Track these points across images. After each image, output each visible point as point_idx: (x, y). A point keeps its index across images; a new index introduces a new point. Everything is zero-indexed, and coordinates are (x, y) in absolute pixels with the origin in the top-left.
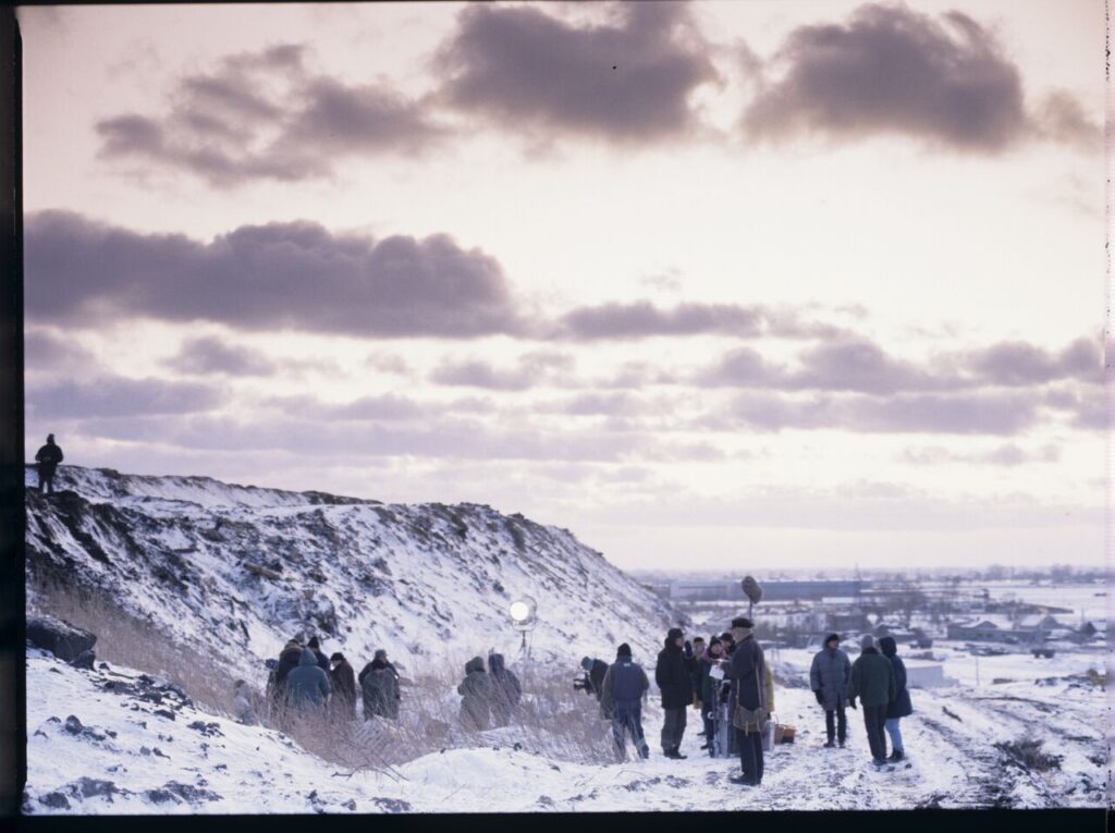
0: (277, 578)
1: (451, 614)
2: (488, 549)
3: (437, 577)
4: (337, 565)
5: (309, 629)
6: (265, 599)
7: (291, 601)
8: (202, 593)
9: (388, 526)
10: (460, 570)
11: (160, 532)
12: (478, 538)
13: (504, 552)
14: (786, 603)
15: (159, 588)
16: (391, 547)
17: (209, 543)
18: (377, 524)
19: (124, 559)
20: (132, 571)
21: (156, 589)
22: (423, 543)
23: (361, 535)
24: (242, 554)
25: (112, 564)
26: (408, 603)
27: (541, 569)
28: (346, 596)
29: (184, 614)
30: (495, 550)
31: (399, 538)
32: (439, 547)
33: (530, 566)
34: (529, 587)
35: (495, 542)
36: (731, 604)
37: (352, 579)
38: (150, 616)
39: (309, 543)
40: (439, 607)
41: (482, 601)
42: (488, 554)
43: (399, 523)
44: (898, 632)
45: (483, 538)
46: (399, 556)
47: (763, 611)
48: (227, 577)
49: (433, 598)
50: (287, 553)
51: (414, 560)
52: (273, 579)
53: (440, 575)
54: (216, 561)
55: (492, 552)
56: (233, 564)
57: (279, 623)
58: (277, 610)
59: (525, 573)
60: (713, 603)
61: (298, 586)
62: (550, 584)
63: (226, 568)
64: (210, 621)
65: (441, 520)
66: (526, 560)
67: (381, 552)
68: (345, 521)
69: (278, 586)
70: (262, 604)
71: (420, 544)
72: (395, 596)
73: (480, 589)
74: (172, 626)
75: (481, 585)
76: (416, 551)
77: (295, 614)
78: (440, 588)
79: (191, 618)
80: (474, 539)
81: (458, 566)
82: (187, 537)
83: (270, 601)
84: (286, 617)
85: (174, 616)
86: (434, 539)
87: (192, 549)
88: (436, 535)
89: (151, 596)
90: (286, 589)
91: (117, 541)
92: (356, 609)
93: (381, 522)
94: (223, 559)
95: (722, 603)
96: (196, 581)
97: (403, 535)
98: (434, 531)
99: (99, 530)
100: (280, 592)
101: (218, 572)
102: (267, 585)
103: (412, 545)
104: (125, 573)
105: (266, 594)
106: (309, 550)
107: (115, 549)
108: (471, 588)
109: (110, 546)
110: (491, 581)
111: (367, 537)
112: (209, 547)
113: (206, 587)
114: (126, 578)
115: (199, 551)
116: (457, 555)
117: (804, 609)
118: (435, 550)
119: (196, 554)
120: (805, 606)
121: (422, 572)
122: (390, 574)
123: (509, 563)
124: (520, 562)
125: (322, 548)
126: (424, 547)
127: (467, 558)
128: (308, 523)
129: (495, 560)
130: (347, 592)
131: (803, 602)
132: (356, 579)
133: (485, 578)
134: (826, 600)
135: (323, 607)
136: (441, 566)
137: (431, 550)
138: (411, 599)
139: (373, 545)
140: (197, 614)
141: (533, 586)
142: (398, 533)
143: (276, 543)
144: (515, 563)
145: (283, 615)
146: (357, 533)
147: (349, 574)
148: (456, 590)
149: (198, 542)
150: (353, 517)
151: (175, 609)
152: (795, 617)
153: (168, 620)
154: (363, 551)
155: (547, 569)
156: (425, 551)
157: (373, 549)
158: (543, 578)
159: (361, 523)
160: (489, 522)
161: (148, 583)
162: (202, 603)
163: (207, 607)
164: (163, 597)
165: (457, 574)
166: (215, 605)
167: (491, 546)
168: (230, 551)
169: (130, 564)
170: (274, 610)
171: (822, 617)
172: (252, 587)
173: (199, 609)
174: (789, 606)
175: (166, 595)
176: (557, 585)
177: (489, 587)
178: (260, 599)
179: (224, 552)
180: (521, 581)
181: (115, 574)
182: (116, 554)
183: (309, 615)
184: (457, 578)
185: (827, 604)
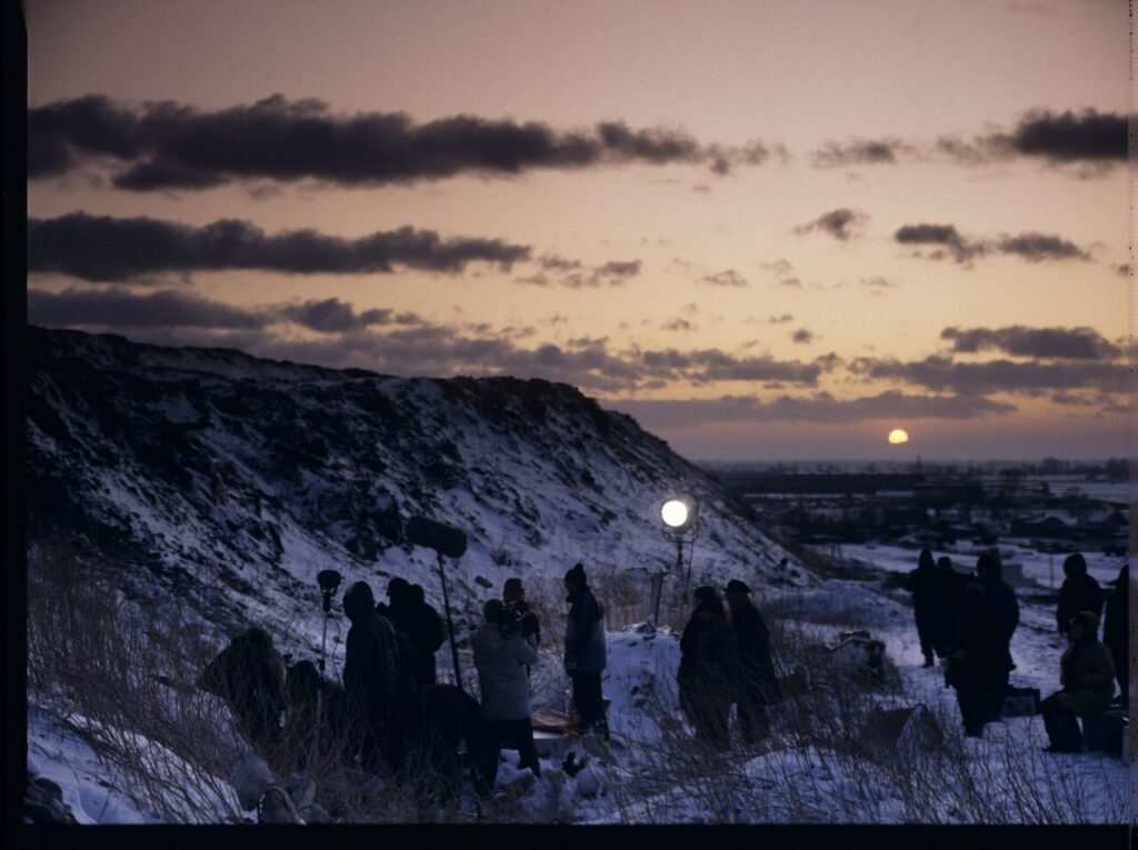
0: (322, 465)
1: (536, 512)
2: (571, 432)
3: (515, 465)
4: (399, 447)
5: (365, 533)
6: (306, 492)
7: (338, 496)
8: (214, 485)
9: (456, 403)
10: (542, 456)
11: (157, 400)
12: (558, 423)
13: (588, 437)
14: (838, 496)
15: (148, 478)
16: (459, 428)
17: (226, 416)
18: (441, 399)
19: (94, 434)
20: (104, 452)
21: (141, 480)
22: (497, 423)
23: (423, 412)
24: (267, 432)
25: (75, 442)
26: (487, 498)
27: (628, 458)
28: (411, 489)
29: (185, 516)
30: (577, 433)
31: (468, 417)
32: (516, 429)
33: (618, 454)
34: (620, 478)
35: (577, 425)
36: (781, 496)
37: (417, 466)
38: (127, 521)
39: (360, 420)
40: (522, 502)
41: (572, 495)
42: (569, 438)
43: (466, 398)
44: (959, 527)
45: (562, 420)
46: (469, 438)
47: (814, 504)
48: (251, 463)
49: (514, 492)
50: (332, 431)
51: (487, 444)
52: (316, 467)
53: (520, 463)
54: (237, 441)
55: (575, 435)
56: (260, 444)
57: (322, 526)
58: (321, 508)
59: (613, 462)
60: (763, 496)
61: (348, 475)
62: (642, 474)
63: (249, 450)
64: (225, 525)
65: (515, 398)
66: (613, 446)
67: (448, 433)
68: (401, 395)
69: (322, 475)
70: (299, 499)
71: (493, 425)
72: (470, 490)
73: (567, 480)
74: (162, 536)
75: (569, 475)
76: (488, 431)
77: (345, 514)
78: (521, 479)
79: (195, 521)
80: (554, 421)
81: (540, 453)
82: (195, 407)
83: (311, 496)
84: (333, 518)
85: (168, 519)
86: (509, 419)
87: (204, 423)
88: (511, 414)
89: (132, 490)
90: (332, 479)
91: (86, 407)
92: (423, 506)
93: (446, 396)
94: (245, 437)
95: (772, 496)
96: (205, 468)
97: (473, 413)
98: (509, 408)
99: (58, 392)
100: (324, 484)
101: (239, 455)
102: (307, 476)
103: (483, 427)
104: (94, 454)
105: (305, 486)
106: (360, 429)
107: (81, 420)
108: (556, 479)
109: (74, 415)
110: (579, 470)
111: (430, 415)
112: (225, 422)
113: (218, 475)
114: (94, 463)
115: (212, 426)
116: (538, 439)
117: (857, 502)
118: (512, 433)
119: (208, 432)
120: (858, 499)
121: (497, 459)
122: (461, 461)
123: (595, 449)
124: (607, 449)
125: (377, 426)
126: (498, 428)
127: (549, 442)
128: (356, 394)
129: (579, 446)
130: (410, 483)
131: (856, 496)
132: (421, 467)
133: (572, 467)
134: (879, 494)
135: (383, 503)
136: (519, 453)
137: (506, 432)
138: (489, 492)
139: (437, 424)
140: (204, 515)
141: (624, 475)
142: (469, 412)
143: (316, 418)
144: (602, 449)
145: (329, 516)
146: (418, 410)
147: (413, 459)
148: (540, 482)
149: (212, 415)
150: (412, 390)
151: (169, 509)
152: (851, 511)
153: (156, 526)
154: (425, 431)
155: (637, 458)
156: (499, 433)
157: (439, 429)
158: (634, 468)
159: (421, 398)
160: (567, 401)
161: (130, 470)
162: (215, 503)
163: (220, 506)
164: (152, 492)
165: (538, 461)
166: (232, 502)
167: (573, 429)
168: (256, 426)
169: (103, 442)
170: (316, 507)
171: (879, 510)
172: (287, 477)
173: (208, 507)
174: (841, 499)
175: (156, 488)
176: (650, 475)
177: (577, 477)
178: (297, 493)
179: (248, 429)
180: (610, 471)
181: (76, 456)
182: (82, 427)
183: (364, 515)
184: (540, 467)
185: (882, 498)
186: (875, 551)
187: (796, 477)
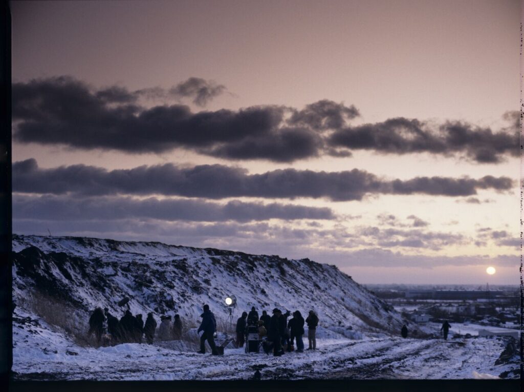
0: (150, 286)
3: (234, 287)
4: (183, 281)
5: (161, 306)
6: (144, 294)
7: (154, 295)
8: (112, 292)
10: (246, 284)
11: (103, 268)
12: (261, 270)
13: (272, 277)
14: (460, 301)
15: (92, 290)
16: (215, 275)
17: (123, 272)
19: (79, 278)
20: (81, 283)
21: (90, 290)
23: (202, 269)
24: (136, 277)
25: (73, 281)
28: (182, 294)
29: (100, 299)
30: (268, 276)
31: (220, 270)
32: (238, 274)
33: (284, 283)
34: (280, 292)
35: (269, 272)
36: (433, 301)
38: (83, 300)
39: (172, 273)
41: (253, 297)
42: (264, 277)
43: (221, 264)
45: (263, 271)
47: (447, 305)
48: (128, 286)
50: (158, 276)
51: (225, 280)
52: (148, 287)
53: (236, 286)
54: (125, 279)
55: (266, 276)
56: (132, 281)
57: (148, 304)
58: (148, 299)
59: (280, 286)
60: (425, 301)
61: (158, 290)
62: (292, 290)
63: (128, 282)
64: (113, 302)
65: (243, 262)
67: (209, 276)
69: (150, 290)
70: (142, 296)
71: (229, 273)
72: (208, 295)
73: (254, 292)
74: (91, 304)
76: (227, 276)
77: (155, 301)
79: (103, 301)
80: (258, 271)
81: (246, 282)
82: (114, 270)
83: (145, 295)
84: (151, 302)
85: (95, 300)
86: (237, 271)
87: (116, 274)
88: (238, 269)
89: (87, 293)
90: (153, 291)
91: (78, 271)
92: (185, 299)
93: (213, 263)
94: (128, 278)
96: (110, 287)
97: (222, 269)
98: (238, 267)
99: (71, 267)
100: (150, 292)
101: (125, 284)
102: (145, 289)
103: (226, 273)
104: (78, 284)
105: (144, 293)
106: (171, 275)
107: (77, 275)
108: (249, 292)
109: (75, 274)
110: (260, 289)
111: (205, 270)
112: (123, 274)
113: (114, 290)
114: (78, 286)
115: (118, 275)
116: (246, 278)
118: (236, 276)
119: (117, 277)
120: (468, 303)
121: (227, 285)
122: (210, 286)
123: (274, 281)
124: (280, 281)
125: (178, 274)
126: (231, 274)
127: (252, 279)
128: (176, 264)
129: (266, 280)
130: (183, 292)
131: (468, 301)
132: (190, 287)
133: (258, 288)
134: (478, 300)
135: (168, 298)
136: (237, 283)
137: (234, 276)
138: (215, 296)
139: (206, 273)
141: (282, 290)
142: (220, 268)
143: (154, 273)
144: (277, 281)
145: (150, 301)
146: (200, 268)
147: (188, 285)
149: (119, 272)
151: (96, 297)
152: (461, 308)
153: (90, 301)
154: (200, 276)
156: (231, 276)
159: (204, 264)
161: (87, 288)
162: (111, 296)
163: (113, 297)
164: (92, 293)
165: (244, 286)
166: (117, 296)
167: (266, 274)
168: (132, 275)
169: (81, 280)
170: (146, 299)
171: (474, 308)
172: (139, 290)
173: (109, 298)
175: (94, 292)
177: (258, 291)
178: (142, 295)
179: (129, 276)
180: (277, 289)
181: (73, 284)
182: (76, 276)
183: (161, 301)
184: (244, 288)
185: (479, 302)
187: (442, 293)
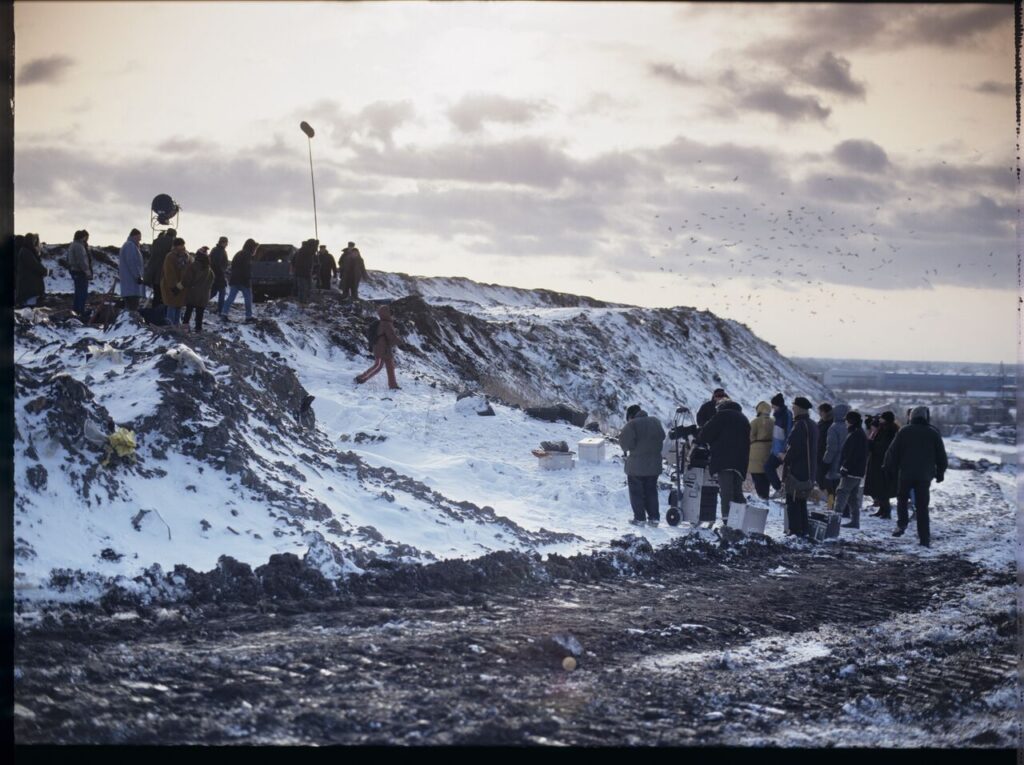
0: (577, 369)
1: (686, 399)
2: (705, 347)
3: (672, 369)
4: (610, 359)
6: (571, 384)
7: (589, 387)
8: (539, 380)
9: (635, 329)
10: (688, 363)
12: (697, 338)
13: (717, 350)
14: (932, 394)
15: (517, 376)
16: (637, 345)
17: (529, 342)
18: (626, 326)
19: (493, 355)
20: (500, 364)
22: (660, 341)
23: (616, 335)
24: (549, 351)
25: (489, 359)
26: (657, 389)
27: (745, 363)
28: (620, 383)
30: (710, 348)
31: (643, 338)
32: (672, 345)
33: (737, 361)
34: (737, 378)
35: (709, 341)
36: (880, 393)
39: (587, 342)
40: (677, 392)
42: (705, 351)
43: (642, 326)
45: (700, 339)
46: (644, 351)
47: (910, 400)
48: (544, 368)
49: (672, 386)
50: (578, 350)
51: (654, 355)
52: (575, 370)
53: (674, 367)
54: (535, 356)
56: (547, 358)
59: (734, 367)
60: (864, 392)
61: (591, 375)
62: (753, 376)
63: (543, 362)
65: (670, 323)
66: (733, 356)
67: (631, 348)
68: (602, 324)
69: (579, 375)
71: (657, 342)
72: (649, 384)
73: (704, 379)
75: (705, 376)
76: (655, 347)
78: (676, 378)
80: (695, 339)
81: (687, 361)
82: (515, 338)
83: (573, 386)
84: (585, 398)
86: (667, 338)
88: (668, 335)
89: (514, 381)
90: (584, 378)
91: (485, 342)
93: (628, 324)
94: (540, 354)
95: (871, 392)
96: (534, 372)
97: (645, 335)
98: (667, 331)
99: (474, 335)
100: (581, 380)
101: (539, 364)
102: (571, 375)
103: (652, 343)
104: (497, 365)
105: (571, 381)
106: (589, 348)
107: (486, 348)
108: (697, 378)
109: (483, 346)
110: (711, 373)
111: (620, 336)
112: (530, 346)
114: (499, 369)
116: (685, 352)
117: (949, 400)
118: (669, 348)
120: (950, 398)
121: (662, 365)
122: (641, 367)
123: (721, 358)
124: (729, 358)
125: (596, 346)
126: (661, 345)
127: (692, 354)
128: (580, 325)
129: (711, 356)
130: (620, 380)
131: (948, 394)
132: (622, 370)
133: (707, 371)
134: (970, 393)
135: (609, 391)
136: (674, 361)
137: (666, 347)
138: (659, 386)
139: (624, 342)
141: (740, 377)
142: (641, 333)
143: (569, 342)
144: (726, 358)
146: (613, 333)
147: (617, 366)
148: (688, 380)
150: (607, 318)
152: (941, 407)
154: (620, 348)
155: (749, 364)
156: (662, 348)
157: (626, 346)
158: (747, 371)
159: (615, 325)
160: (703, 324)
161: (510, 373)
165: (686, 367)
167: (707, 344)
168: (543, 349)
169: (497, 359)
171: (966, 409)
172: (562, 375)
174: (935, 397)
176: (758, 377)
177: (710, 377)
179: (540, 350)
180: (732, 374)
181: (493, 367)
182: (488, 352)
183: (600, 398)
184: (686, 370)
185: (971, 397)
186: (959, 444)
187: (895, 377)
